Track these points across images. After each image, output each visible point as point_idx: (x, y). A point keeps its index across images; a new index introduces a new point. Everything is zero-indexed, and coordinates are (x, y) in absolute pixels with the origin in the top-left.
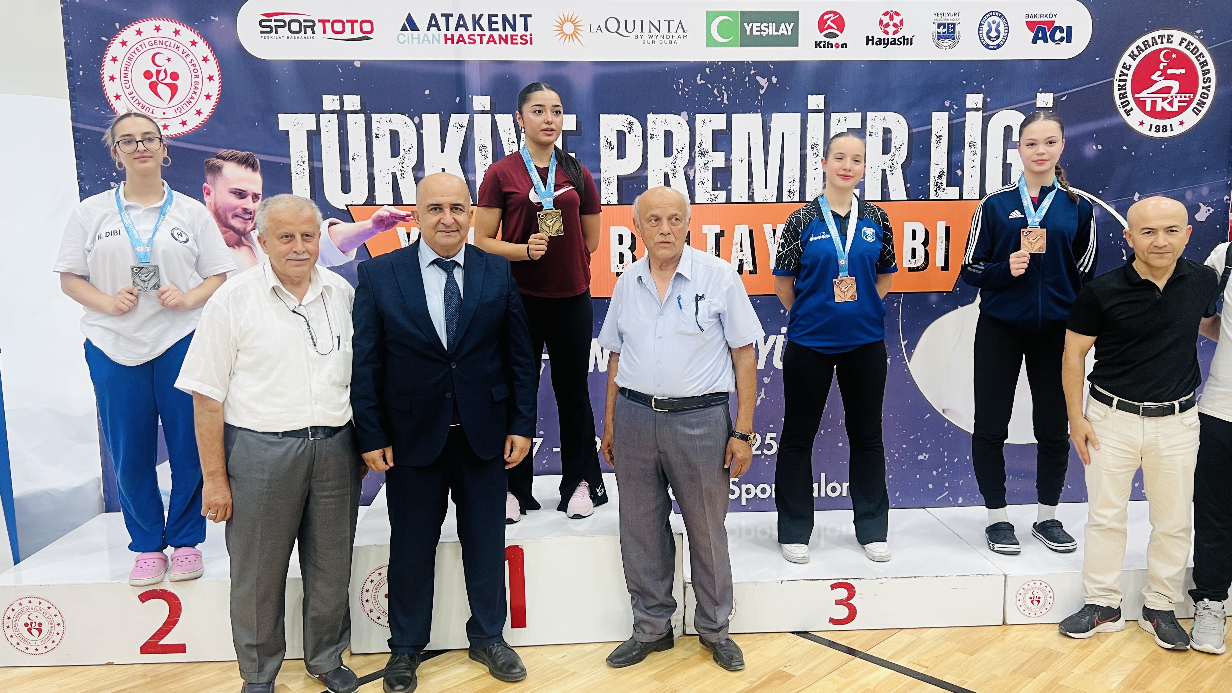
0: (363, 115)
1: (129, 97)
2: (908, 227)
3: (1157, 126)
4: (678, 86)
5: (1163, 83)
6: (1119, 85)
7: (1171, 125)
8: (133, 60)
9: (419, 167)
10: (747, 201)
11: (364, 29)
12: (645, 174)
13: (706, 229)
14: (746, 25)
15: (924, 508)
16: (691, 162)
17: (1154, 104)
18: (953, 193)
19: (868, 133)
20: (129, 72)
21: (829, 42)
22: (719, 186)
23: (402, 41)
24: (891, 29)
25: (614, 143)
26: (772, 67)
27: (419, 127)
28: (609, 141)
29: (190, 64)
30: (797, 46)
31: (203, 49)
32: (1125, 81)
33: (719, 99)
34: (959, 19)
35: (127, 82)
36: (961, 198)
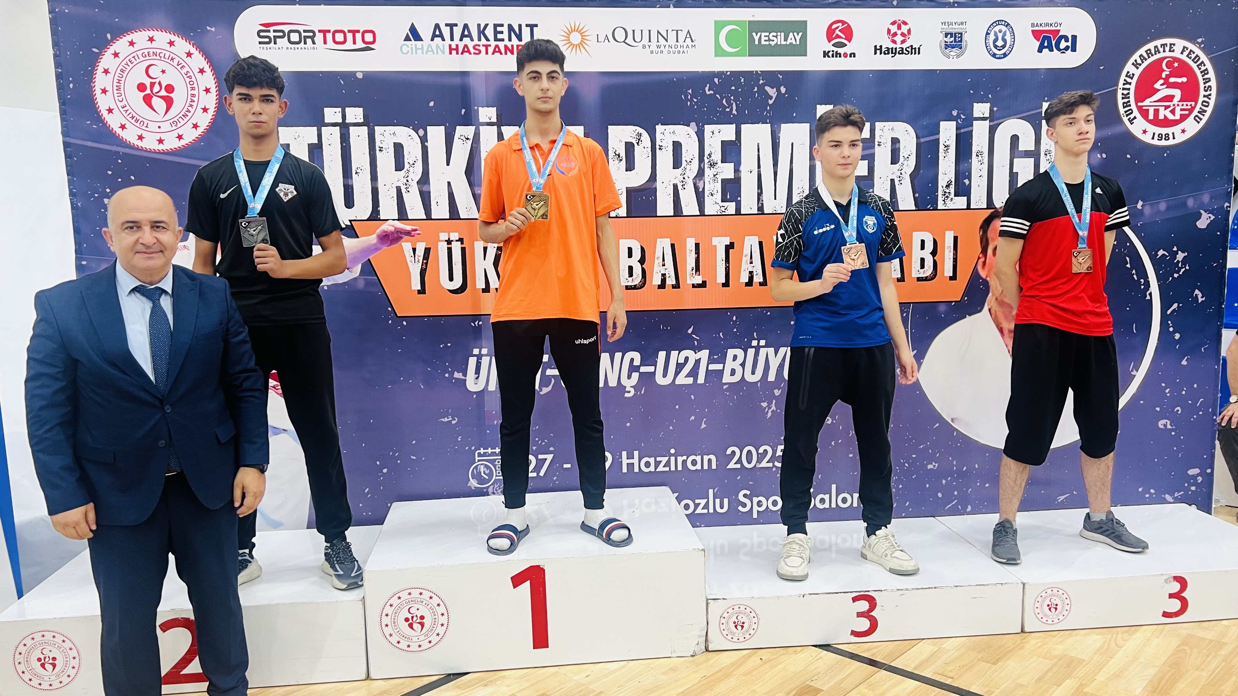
0: (366, 128)
1: (122, 110)
2: (917, 237)
3: (1159, 134)
4: (686, 97)
5: (1166, 92)
6: (1123, 94)
7: (1173, 133)
8: (126, 73)
9: (424, 180)
10: (756, 212)
11: (366, 40)
12: (654, 186)
13: (715, 241)
14: (754, 34)
15: (934, 517)
16: (701, 173)
17: (1156, 112)
18: (961, 202)
19: (876, 143)
20: (122, 85)
21: (837, 51)
22: (728, 197)
23: (405, 52)
24: (899, 38)
25: (623, 154)
26: (781, 77)
27: (424, 140)
28: (617, 153)
29: (185, 76)
30: (806, 55)
31: (198, 61)
32: (1129, 89)
33: (728, 110)
34: (966, 29)
35: (120, 95)
36: (969, 207)
